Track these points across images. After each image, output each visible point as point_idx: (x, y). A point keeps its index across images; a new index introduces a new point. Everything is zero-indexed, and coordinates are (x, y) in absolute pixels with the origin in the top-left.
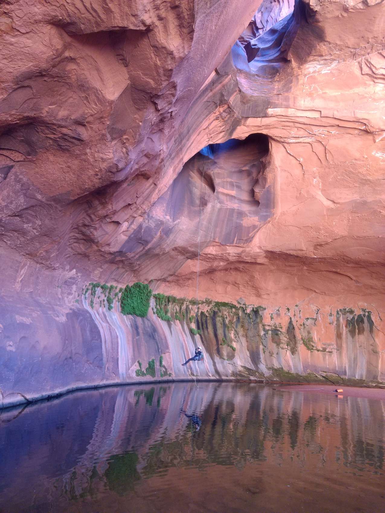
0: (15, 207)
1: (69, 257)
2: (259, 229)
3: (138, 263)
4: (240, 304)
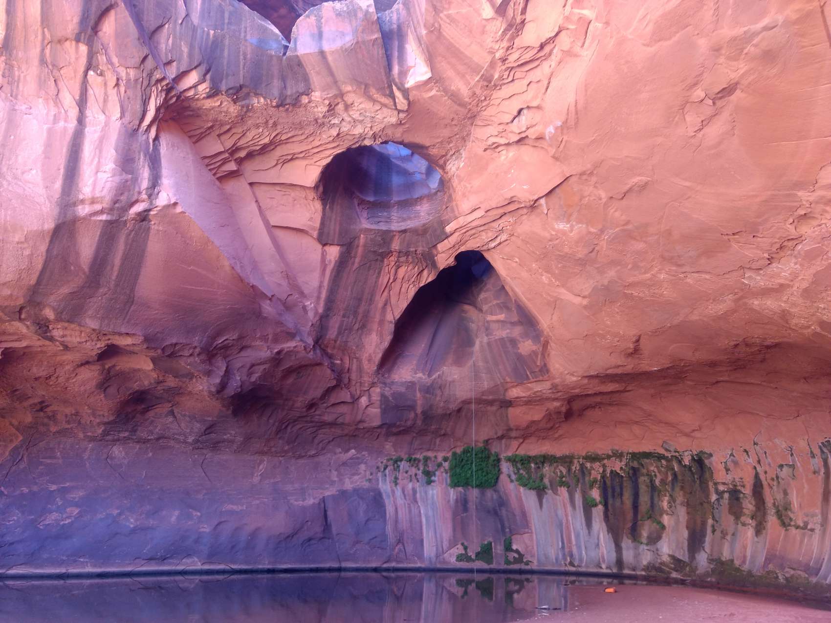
2: (543, 355)
4: (670, 451)
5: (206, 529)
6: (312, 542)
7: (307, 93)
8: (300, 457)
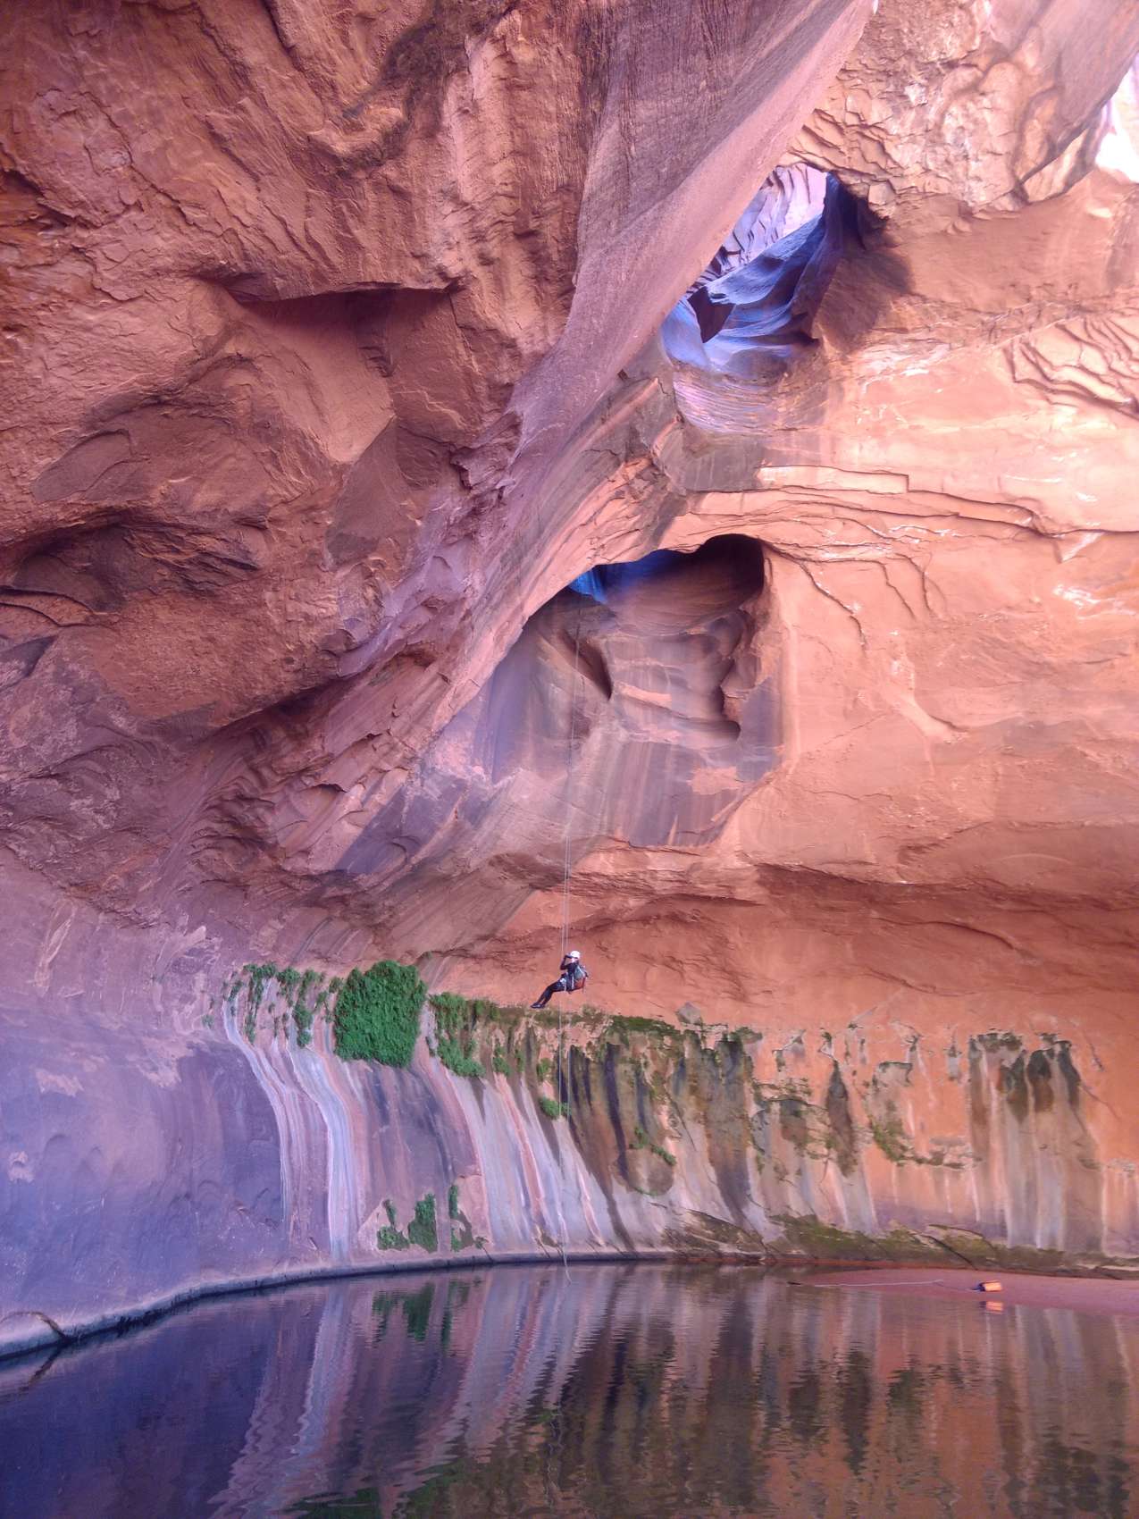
0: (49, 751)
1: (189, 889)
2: (739, 803)
3: (387, 903)
4: (687, 1022)
5: (25, 1169)
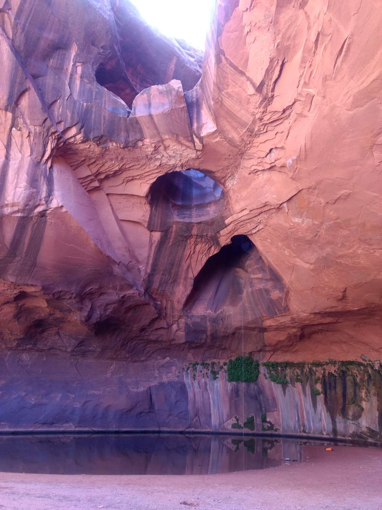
2: (286, 299)
4: (366, 361)
5: (78, 405)
6: (142, 415)
7: (141, 140)
8: (135, 361)
